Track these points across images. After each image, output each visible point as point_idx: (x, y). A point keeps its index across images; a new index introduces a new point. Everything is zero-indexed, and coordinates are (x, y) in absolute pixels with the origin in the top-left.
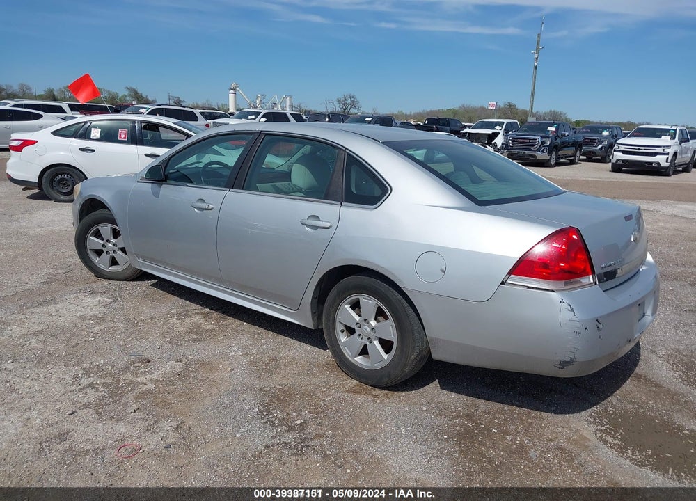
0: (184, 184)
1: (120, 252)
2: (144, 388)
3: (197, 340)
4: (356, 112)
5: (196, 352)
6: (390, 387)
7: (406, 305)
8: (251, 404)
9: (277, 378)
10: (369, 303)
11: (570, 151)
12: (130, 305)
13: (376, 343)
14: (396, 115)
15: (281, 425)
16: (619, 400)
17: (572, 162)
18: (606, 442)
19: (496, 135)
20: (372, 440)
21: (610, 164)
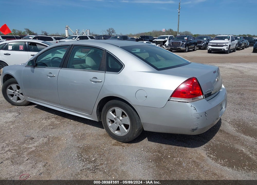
0: (44, 67)
1: (21, 95)
2: (31, 150)
3: (53, 128)
4: (114, 34)
5: (52, 133)
6: (129, 142)
7: (133, 110)
8: (74, 153)
9: (85, 142)
10: (119, 111)
11: (193, 46)
12: (26, 115)
13: (123, 126)
14: (129, 35)
15: (86, 161)
16: (215, 141)
17: (194, 50)
18: (210, 157)
19: (166, 41)
20: (122, 164)
21: (207, 50)
